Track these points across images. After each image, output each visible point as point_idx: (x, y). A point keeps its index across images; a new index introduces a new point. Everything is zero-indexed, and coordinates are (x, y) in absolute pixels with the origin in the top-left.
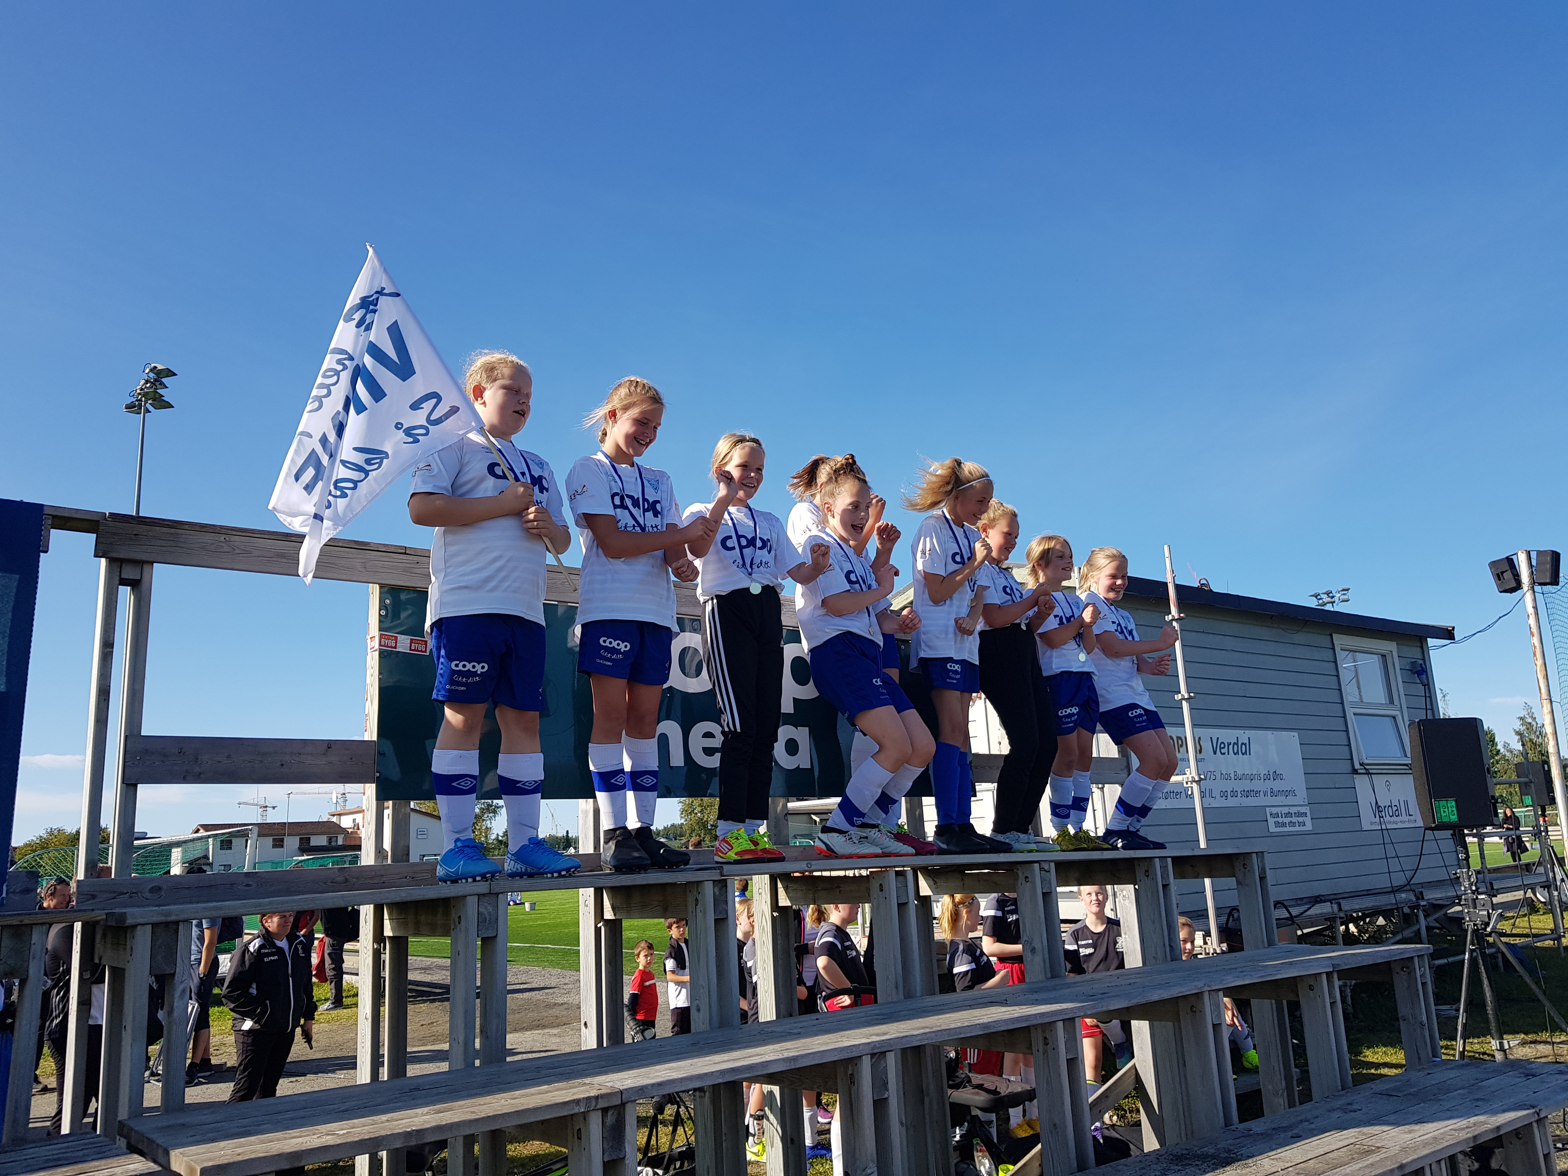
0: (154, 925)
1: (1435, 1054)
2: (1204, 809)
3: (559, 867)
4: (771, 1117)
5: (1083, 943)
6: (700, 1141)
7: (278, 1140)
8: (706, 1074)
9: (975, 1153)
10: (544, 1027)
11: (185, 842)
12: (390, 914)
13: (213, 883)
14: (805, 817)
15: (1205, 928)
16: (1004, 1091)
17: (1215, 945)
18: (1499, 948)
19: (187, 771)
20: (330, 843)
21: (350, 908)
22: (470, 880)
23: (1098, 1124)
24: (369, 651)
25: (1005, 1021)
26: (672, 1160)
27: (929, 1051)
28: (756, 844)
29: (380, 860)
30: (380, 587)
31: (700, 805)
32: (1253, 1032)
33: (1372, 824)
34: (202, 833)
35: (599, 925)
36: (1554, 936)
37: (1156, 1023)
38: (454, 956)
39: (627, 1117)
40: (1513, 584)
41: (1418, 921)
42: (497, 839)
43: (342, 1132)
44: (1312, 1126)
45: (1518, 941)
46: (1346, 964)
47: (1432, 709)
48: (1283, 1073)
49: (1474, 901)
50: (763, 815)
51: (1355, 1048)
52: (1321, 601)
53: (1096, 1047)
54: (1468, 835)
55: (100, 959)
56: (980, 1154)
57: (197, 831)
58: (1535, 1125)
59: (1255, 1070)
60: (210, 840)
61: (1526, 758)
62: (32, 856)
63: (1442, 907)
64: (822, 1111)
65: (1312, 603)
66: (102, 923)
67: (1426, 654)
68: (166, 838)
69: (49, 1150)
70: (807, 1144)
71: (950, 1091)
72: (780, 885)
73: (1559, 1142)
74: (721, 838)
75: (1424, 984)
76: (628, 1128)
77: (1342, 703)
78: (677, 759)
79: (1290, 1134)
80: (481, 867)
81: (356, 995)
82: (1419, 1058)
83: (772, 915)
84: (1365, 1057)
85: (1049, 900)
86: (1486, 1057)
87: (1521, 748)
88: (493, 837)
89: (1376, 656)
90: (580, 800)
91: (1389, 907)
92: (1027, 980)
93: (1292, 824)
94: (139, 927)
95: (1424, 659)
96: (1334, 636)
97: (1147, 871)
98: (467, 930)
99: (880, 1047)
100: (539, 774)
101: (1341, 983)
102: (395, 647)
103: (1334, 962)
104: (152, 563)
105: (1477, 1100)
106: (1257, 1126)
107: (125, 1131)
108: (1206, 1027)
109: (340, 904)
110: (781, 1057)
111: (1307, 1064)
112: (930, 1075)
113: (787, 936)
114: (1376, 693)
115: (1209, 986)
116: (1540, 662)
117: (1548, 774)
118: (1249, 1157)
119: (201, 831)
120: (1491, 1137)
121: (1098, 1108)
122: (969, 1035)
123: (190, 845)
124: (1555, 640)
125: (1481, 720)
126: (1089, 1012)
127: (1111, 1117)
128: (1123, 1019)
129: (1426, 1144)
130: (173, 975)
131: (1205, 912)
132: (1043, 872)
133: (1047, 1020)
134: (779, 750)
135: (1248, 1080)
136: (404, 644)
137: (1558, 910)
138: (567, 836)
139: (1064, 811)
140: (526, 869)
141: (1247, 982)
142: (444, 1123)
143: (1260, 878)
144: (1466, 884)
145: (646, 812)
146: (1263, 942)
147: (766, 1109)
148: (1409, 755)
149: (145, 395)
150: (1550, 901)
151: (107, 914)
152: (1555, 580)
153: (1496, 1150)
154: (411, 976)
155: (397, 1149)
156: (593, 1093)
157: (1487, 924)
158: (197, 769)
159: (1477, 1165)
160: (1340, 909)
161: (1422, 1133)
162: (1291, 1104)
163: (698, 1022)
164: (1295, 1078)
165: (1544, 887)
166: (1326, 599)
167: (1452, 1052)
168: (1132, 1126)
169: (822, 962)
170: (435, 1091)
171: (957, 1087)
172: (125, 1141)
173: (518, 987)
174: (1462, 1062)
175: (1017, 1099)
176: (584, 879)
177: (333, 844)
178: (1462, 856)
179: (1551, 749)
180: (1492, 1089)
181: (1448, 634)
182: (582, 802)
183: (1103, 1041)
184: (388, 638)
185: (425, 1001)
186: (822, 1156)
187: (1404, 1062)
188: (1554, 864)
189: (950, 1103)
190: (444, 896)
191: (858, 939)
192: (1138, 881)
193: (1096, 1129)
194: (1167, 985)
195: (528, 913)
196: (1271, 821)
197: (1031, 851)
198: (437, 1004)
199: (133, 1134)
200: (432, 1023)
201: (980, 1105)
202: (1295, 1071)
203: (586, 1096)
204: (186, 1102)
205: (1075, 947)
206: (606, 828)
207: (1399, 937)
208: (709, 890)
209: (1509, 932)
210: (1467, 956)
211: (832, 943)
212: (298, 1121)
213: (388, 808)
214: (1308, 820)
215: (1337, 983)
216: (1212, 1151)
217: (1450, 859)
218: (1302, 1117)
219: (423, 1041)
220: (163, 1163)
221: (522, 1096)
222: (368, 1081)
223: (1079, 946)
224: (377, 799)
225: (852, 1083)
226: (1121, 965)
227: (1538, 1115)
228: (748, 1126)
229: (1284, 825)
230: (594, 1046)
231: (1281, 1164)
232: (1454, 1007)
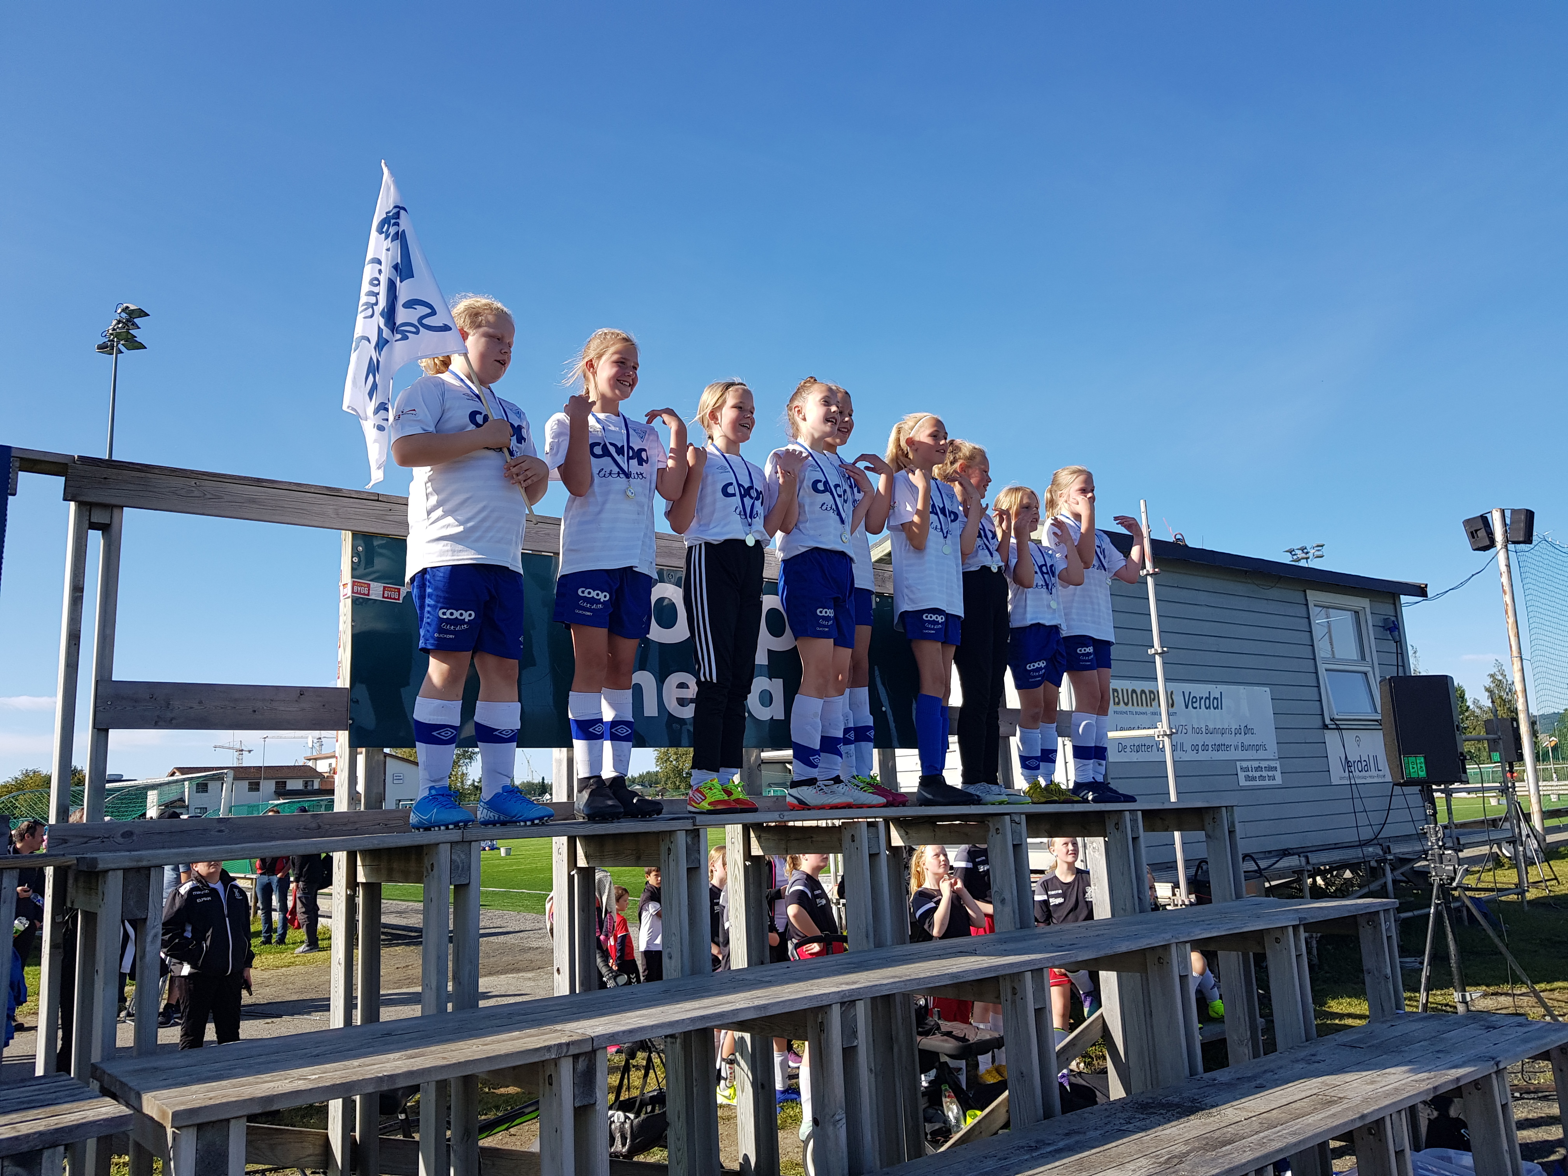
0: (126, 870)
1: (1399, 1006)
2: (1175, 762)
3: (534, 816)
4: (742, 1063)
5: (1053, 893)
6: (671, 1086)
7: (250, 1084)
8: (677, 1021)
9: (944, 1099)
10: (518, 970)
11: (161, 785)
12: (363, 861)
13: (185, 828)
14: (780, 766)
15: (1174, 880)
16: (973, 1038)
17: (1184, 897)
18: (1464, 902)
19: (158, 717)
20: (306, 787)
21: (323, 855)
22: (442, 828)
23: (1065, 1071)
24: (342, 598)
25: (974, 971)
26: (643, 1104)
27: (898, 999)
28: (729, 793)
29: (353, 807)
30: (353, 534)
31: (676, 754)
32: (1219, 981)
33: (1341, 778)
34: (178, 776)
35: (572, 873)
36: (1519, 890)
37: (1124, 974)
38: (428, 901)
39: (598, 1064)
40: (1487, 542)
41: (1384, 875)
42: (473, 785)
43: (314, 1077)
44: (1276, 1076)
45: (1482, 895)
46: (1312, 918)
47: (1403, 666)
48: (1248, 1023)
49: (1441, 856)
50: (736, 762)
51: (1320, 998)
52: (1295, 557)
53: (1064, 995)
54: (1437, 791)
55: (72, 903)
56: (948, 1100)
57: (173, 774)
58: (1494, 1076)
59: (1220, 1020)
60: (186, 783)
61: (1496, 715)
62: (7, 797)
63: (1410, 861)
64: (793, 1056)
65: (1287, 559)
66: (74, 867)
67: (1398, 610)
68: (142, 781)
69: (23, 1092)
70: (777, 1088)
71: (919, 1038)
72: (752, 834)
73: (1517, 1092)
74: (695, 788)
75: (1389, 938)
76: (599, 1075)
77: (1314, 659)
78: (651, 709)
79: (1254, 1084)
80: (455, 815)
81: (330, 938)
82: (1383, 1010)
83: (745, 864)
84: (1329, 1007)
85: (1019, 851)
86: (1448, 1009)
87: (1490, 705)
88: (469, 782)
89: (1349, 613)
90: (554, 750)
91: (1356, 861)
92: (997, 929)
93: (1262, 778)
94: (110, 873)
95: (1396, 616)
96: (1308, 591)
97: (1117, 824)
98: (439, 877)
99: (850, 996)
100: (515, 723)
101: (1307, 934)
102: (368, 595)
103: (1300, 915)
104: (122, 507)
105: (1438, 1052)
106: (1222, 1075)
107: (98, 1072)
108: (1173, 978)
109: (313, 851)
110: (751, 1005)
111: (1271, 1014)
112: (900, 1021)
113: (760, 885)
114: (1348, 649)
115: (1177, 938)
116: (1511, 620)
117: (1516, 732)
118: (1213, 1107)
119: (177, 774)
120: (1452, 1087)
121: (1065, 1056)
122: (937, 984)
123: (166, 788)
124: (1528, 598)
125: (1452, 678)
126: (1057, 963)
127: (1078, 1064)
128: (1091, 969)
129: (1387, 1095)
130: (146, 919)
131: (1174, 864)
132: (1013, 824)
133: (1015, 970)
134: (753, 701)
135: (1213, 1030)
136: (376, 591)
137: (1523, 865)
138: (543, 782)
139: (1034, 763)
140: (499, 818)
141: (1215, 935)
142: (415, 1069)
143: (1230, 832)
144: (1433, 839)
145: (621, 761)
146: (1231, 895)
147: (737, 1054)
148: (1379, 711)
149: (118, 335)
150: (1514, 859)
151: (78, 859)
152: (1528, 540)
153: (1455, 1100)
154: (384, 919)
155: (370, 1094)
156: (564, 1040)
157: (1453, 879)
158: (169, 715)
159: (1436, 1114)
160: (1308, 862)
161: (1384, 1084)
162: (1256, 1055)
163: (670, 968)
164: (1260, 1029)
165: (1509, 842)
166: (1300, 554)
167: (1415, 1004)
168: (1099, 1073)
169: (792, 910)
170: (407, 1036)
171: (926, 1034)
172: (99, 1084)
173: (493, 931)
174: (1425, 1014)
175: (985, 1047)
176: (556, 828)
177: (309, 788)
178: (1429, 812)
179: (1520, 706)
180: (1453, 1041)
181: (1421, 591)
182: (555, 751)
183: (1071, 990)
184: (361, 585)
185: (398, 945)
186: (792, 1100)
187: (1368, 1013)
188: (1520, 820)
189: (920, 1050)
190: (416, 843)
191: (830, 887)
192: (1108, 834)
193: (1063, 1076)
194: (1136, 937)
195: (502, 859)
196: (1241, 775)
197: (1001, 803)
198: (412, 948)
199: (106, 1076)
200: (407, 966)
201: (948, 1053)
202: (1260, 1021)
203: (556, 1043)
204: (159, 1042)
205: (1045, 897)
206: (581, 776)
207: (1366, 890)
208: (681, 839)
209: (1474, 886)
210: (1432, 911)
211: (802, 891)
212: (271, 1065)
213: (361, 753)
214: (1278, 775)
215: (1303, 935)
216: (1177, 1100)
217: (1418, 814)
218: (1266, 1068)
219: (399, 983)
220: (136, 1105)
221: (493, 1042)
222: (342, 1026)
223: (1049, 896)
224: (350, 746)
225: (822, 1031)
226: (1090, 916)
227: (1497, 1065)
228: (720, 1070)
229: (1254, 779)
230: (567, 992)
231: (1245, 1113)
232: (1419, 959)
